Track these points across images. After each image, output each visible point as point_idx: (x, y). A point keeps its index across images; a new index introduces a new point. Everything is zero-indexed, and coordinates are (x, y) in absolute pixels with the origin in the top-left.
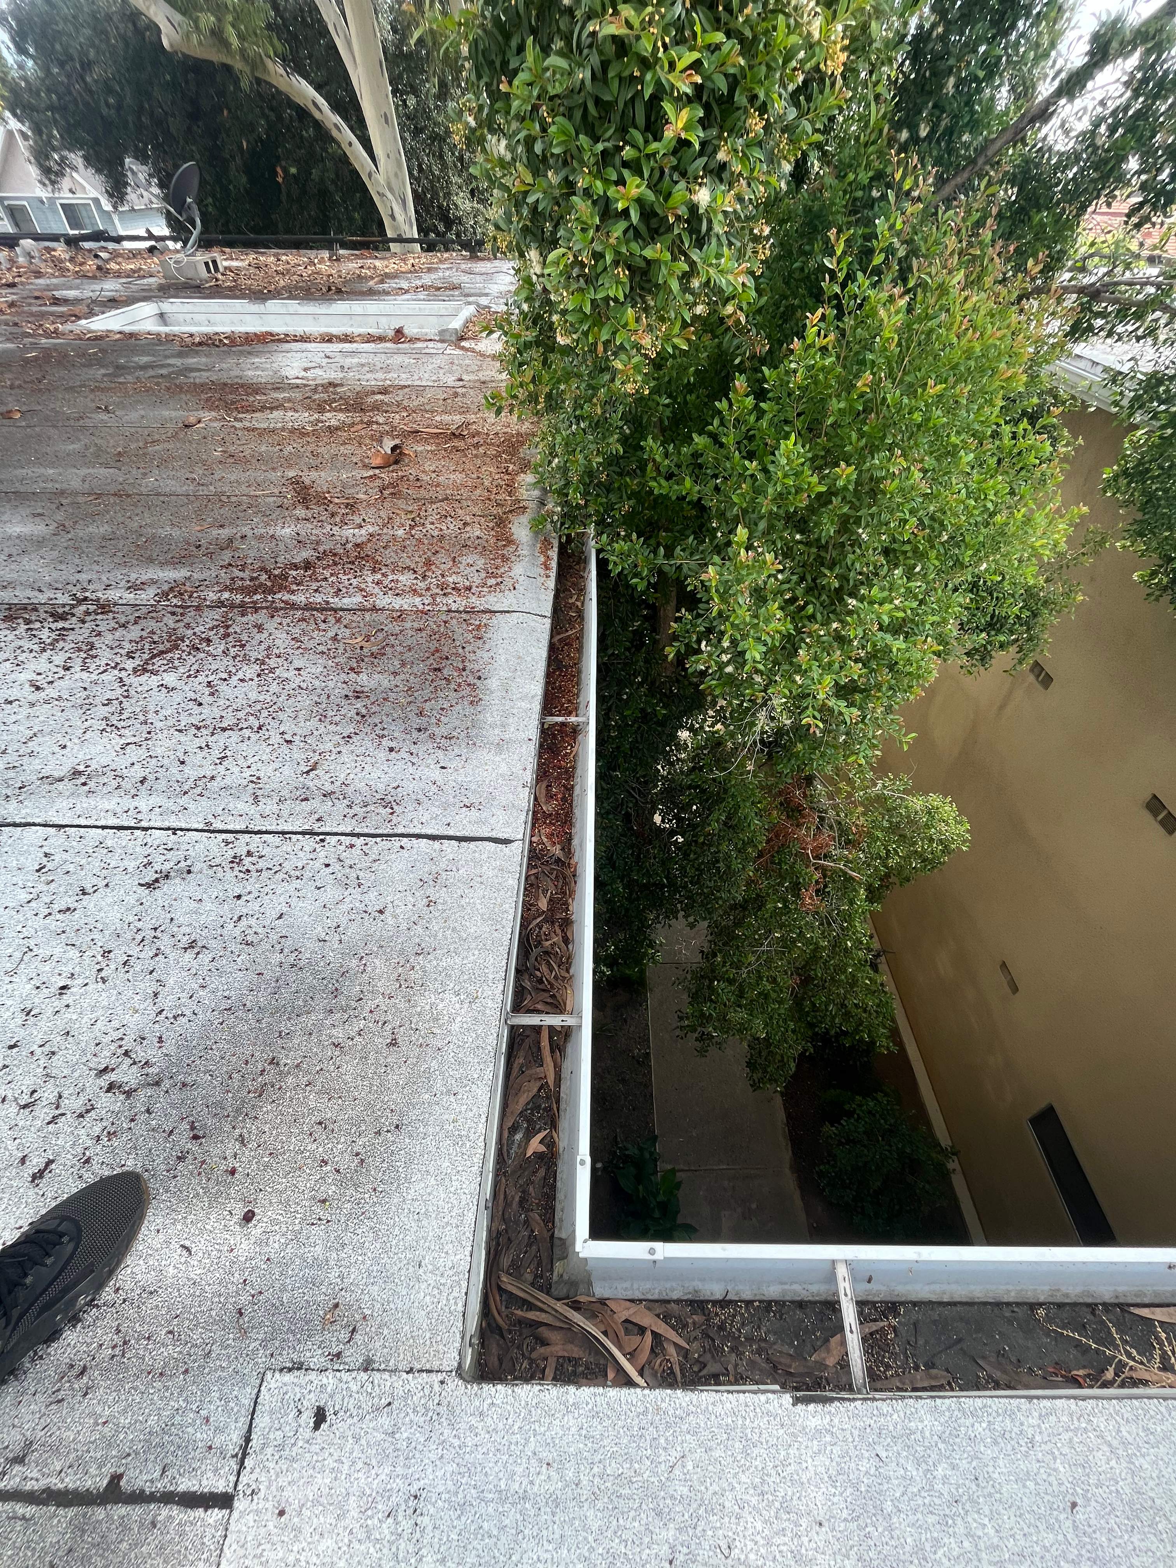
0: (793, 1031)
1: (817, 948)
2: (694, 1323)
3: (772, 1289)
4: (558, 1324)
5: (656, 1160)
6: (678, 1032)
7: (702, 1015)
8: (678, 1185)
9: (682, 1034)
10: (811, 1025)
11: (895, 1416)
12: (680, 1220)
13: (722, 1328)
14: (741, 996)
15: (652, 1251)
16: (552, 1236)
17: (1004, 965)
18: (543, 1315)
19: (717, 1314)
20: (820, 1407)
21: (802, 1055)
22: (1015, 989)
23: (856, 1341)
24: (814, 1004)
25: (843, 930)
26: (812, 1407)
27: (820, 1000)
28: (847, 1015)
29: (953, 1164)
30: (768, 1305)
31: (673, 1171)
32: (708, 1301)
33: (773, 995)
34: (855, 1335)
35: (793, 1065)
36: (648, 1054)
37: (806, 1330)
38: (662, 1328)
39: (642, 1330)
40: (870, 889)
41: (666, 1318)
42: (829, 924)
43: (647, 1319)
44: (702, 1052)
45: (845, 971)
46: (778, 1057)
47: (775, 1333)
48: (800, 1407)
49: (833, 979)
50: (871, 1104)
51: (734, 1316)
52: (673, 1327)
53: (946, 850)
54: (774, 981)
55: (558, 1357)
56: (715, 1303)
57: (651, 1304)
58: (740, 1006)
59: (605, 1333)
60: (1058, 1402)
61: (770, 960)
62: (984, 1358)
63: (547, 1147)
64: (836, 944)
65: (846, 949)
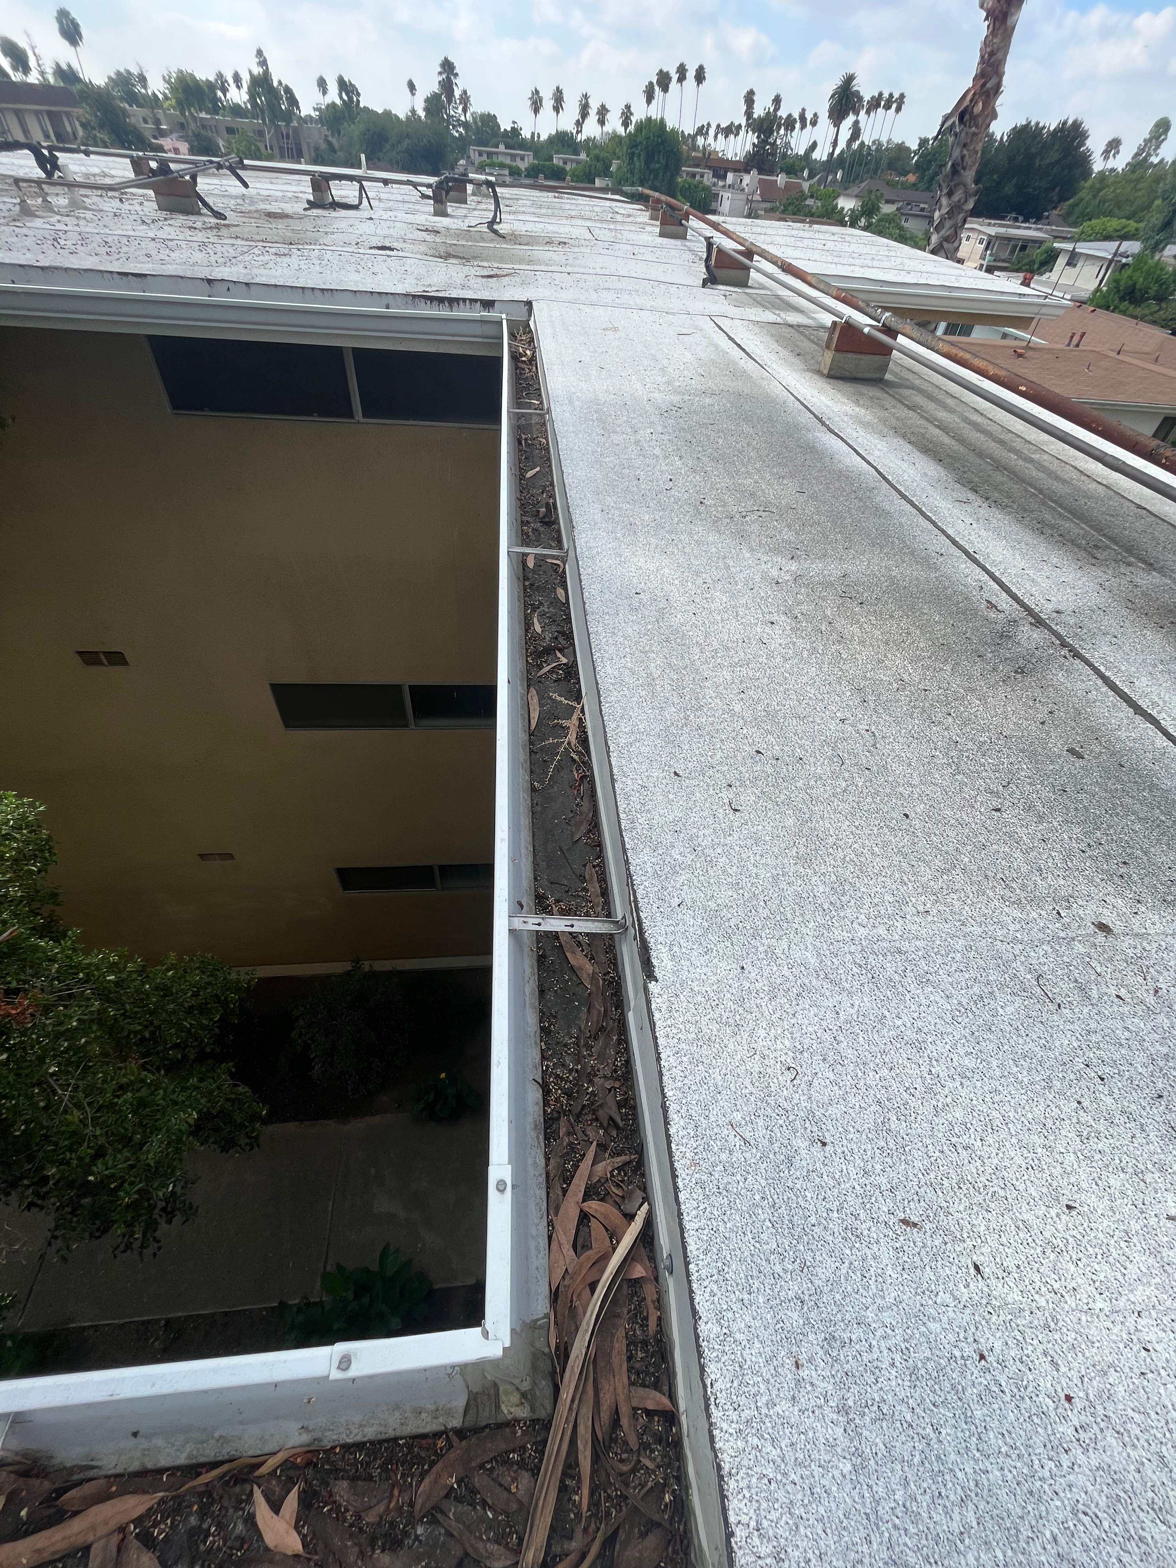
0: (201, 1080)
1: (100, 1019)
2: (569, 1134)
3: (529, 1020)
4: (590, 1391)
5: (308, 1304)
6: (148, 1252)
7: (133, 1205)
8: (340, 1268)
9: (153, 1247)
10: (202, 1057)
11: (646, 884)
12: (375, 1268)
13: (569, 1094)
14: (127, 1141)
15: (501, 1187)
16: (461, 1433)
17: (202, 856)
18: (581, 1430)
19: (557, 1100)
20: (653, 954)
21: (232, 1076)
22: (230, 856)
23: (581, 923)
24: (176, 1046)
25: (86, 982)
26: (655, 962)
27: (173, 1036)
28: (203, 1009)
29: (366, 966)
30: (545, 1031)
31: (325, 1275)
32: (545, 1111)
33: (144, 1092)
34: (575, 923)
35: (241, 1089)
36: (168, 1322)
37: (564, 990)
38: (579, 1185)
39: (584, 1218)
40: (42, 932)
41: (568, 1179)
42: (70, 996)
43: (571, 1209)
44: (190, 1212)
45: (147, 993)
46: (228, 1106)
47: (570, 1027)
48: (658, 973)
49: (152, 1013)
50: (301, 1022)
51: (557, 1076)
52: (576, 1167)
53: (34, 828)
54: (122, 1088)
55: (632, 1384)
56: (546, 1103)
57: (553, 1207)
58: (142, 1145)
59: (593, 1287)
60: (613, 763)
61: (90, 1090)
62: (572, 836)
63: (290, 1483)
64: (105, 994)
65: (117, 984)
